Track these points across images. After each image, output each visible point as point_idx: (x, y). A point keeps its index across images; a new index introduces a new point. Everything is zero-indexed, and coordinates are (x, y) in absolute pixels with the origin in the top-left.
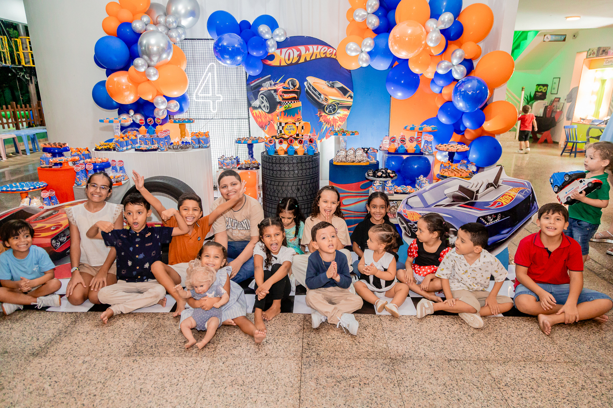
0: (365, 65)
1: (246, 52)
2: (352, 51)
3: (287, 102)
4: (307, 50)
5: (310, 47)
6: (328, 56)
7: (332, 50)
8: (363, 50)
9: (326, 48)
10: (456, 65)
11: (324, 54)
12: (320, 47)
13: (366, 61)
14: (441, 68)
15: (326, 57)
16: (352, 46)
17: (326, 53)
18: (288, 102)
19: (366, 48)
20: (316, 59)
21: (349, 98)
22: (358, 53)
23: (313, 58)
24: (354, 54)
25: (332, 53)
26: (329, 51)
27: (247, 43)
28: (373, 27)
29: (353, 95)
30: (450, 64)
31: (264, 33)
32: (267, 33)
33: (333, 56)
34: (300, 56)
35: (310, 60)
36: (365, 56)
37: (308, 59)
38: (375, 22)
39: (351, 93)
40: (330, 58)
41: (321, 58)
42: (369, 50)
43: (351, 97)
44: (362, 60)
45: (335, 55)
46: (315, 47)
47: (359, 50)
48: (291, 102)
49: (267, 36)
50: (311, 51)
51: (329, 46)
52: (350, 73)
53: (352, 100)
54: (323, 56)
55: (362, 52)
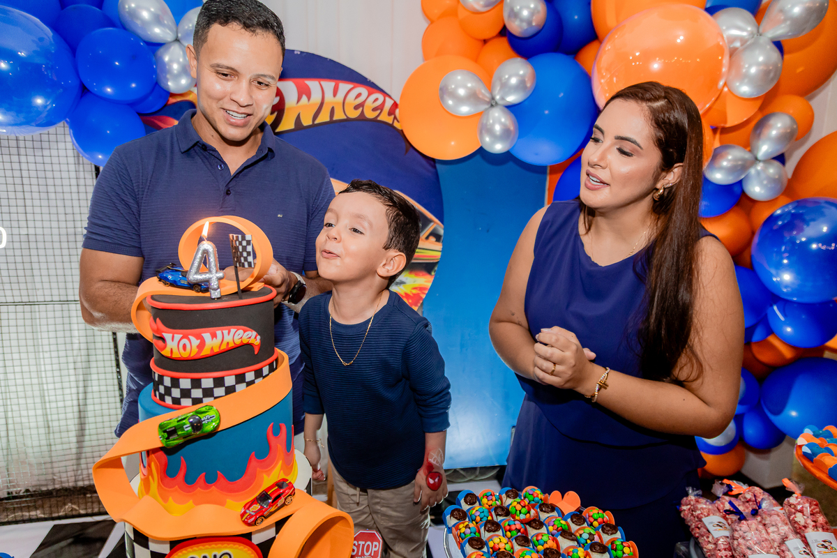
0: (499, 148)
1: (72, 82)
2: (460, 100)
3: (185, 383)
4: (304, 92)
5: (313, 84)
6: (370, 115)
7: (381, 97)
8: (498, 97)
9: (363, 91)
10: (766, 161)
11: (356, 108)
12: (344, 87)
13: (506, 133)
14: (721, 168)
15: (362, 118)
16: (462, 83)
17: (362, 105)
18: (196, 383)
19: (508, 94)
20: (332, 122)
21: (432, 239)
22: (483, 107)
23: (324, 117)
24: (465, 109)
25: (381, 108)
26: (374, 99)
27: (73, 50)
28: (525, 26)
29: (442, 232)
30: (747, 156)
31: (144, 22)
32: (158, 20)
33: (385, 117)
34: (279, 109)
35: (313, 126)
36: (499, 121)
37: (307, 121)
38: (532, 13)
39: (436, 224)
40: (375, 121)
41: (348, 120)
42: (512, 99)
43: (438, 238)
44: (490, 131)
45: (391, 112)
46: (329, 85)
47: (487, 96)
48: (219, 382)
49: (158, 32)
50: (316, 97)
51: (373, 87)
52: (435, 167)
53: (439, 246)
54: (354, 114)
55: (493, 104)
